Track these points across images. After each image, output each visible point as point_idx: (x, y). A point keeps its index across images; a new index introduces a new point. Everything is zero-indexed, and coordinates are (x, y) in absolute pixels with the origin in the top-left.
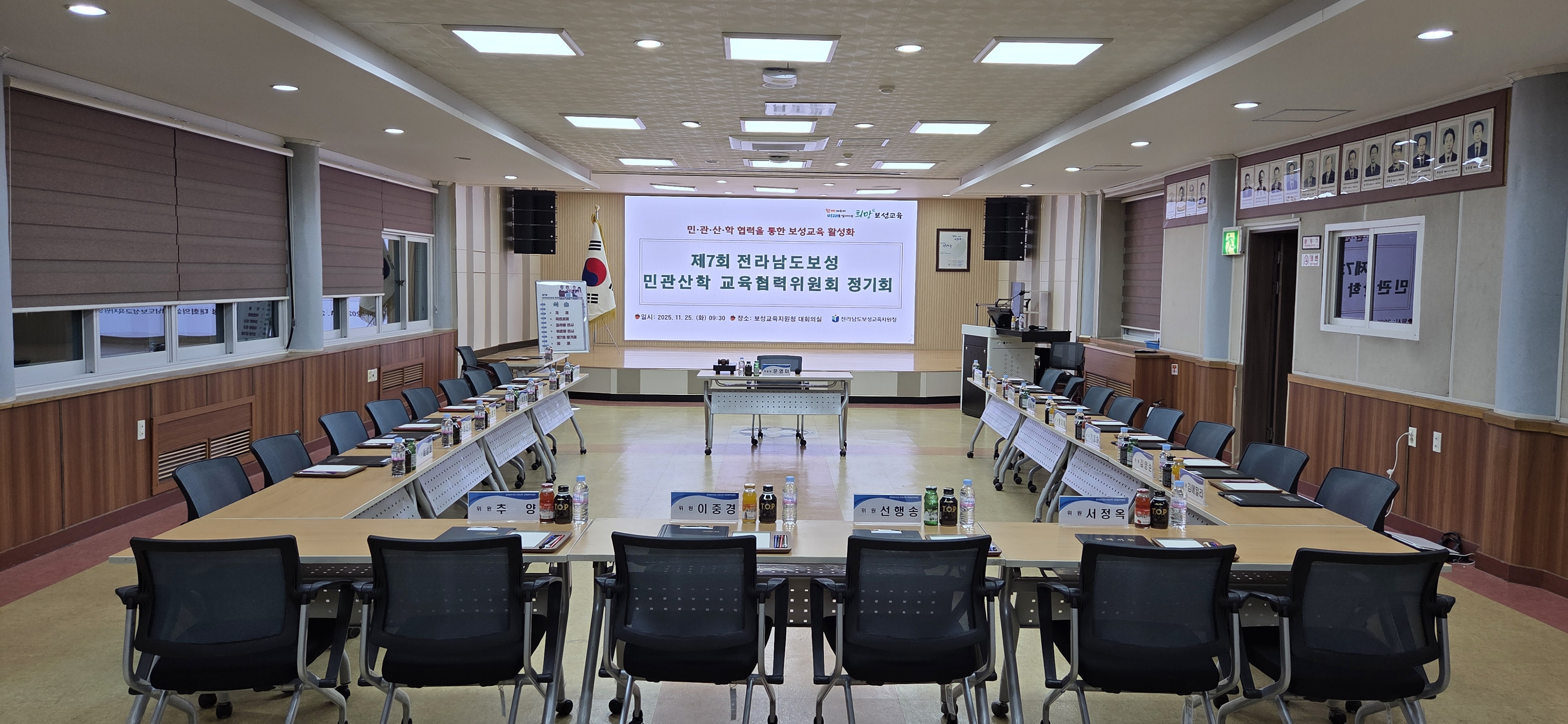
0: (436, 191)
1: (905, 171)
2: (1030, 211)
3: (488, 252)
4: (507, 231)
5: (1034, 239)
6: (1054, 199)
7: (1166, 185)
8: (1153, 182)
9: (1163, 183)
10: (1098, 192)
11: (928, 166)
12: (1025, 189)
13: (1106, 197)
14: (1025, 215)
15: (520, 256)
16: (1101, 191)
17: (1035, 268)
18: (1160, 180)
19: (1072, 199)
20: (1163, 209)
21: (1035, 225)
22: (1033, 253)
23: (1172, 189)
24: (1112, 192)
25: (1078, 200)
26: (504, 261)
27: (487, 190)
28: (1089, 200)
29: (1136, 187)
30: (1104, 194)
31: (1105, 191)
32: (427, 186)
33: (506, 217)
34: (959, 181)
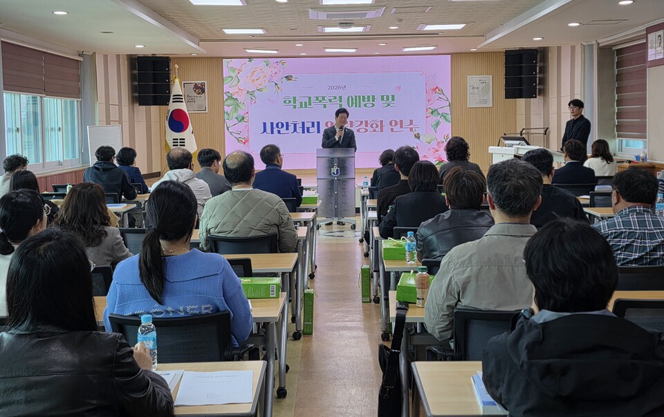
0: (81, 59)
1: (442, 31)
2: (540, 59)
3: (120, 105)
4: (133, 89)
5: (543, 81)
6: (559, 48)
7: (647, 34)
8: (637, 32)
9: (645, 32)
10: (594, 42)
11: (460, 27)
12: (537, 41)
13: (600, 45)
14: (536, 63)
15: (143, 107)
16: (596, 41)
17: (546, 103)
18: (643, 30)
19: (573, 48)
20: (646, 53)
21: (544, 70)
22: (543, 92)
23: (652, 37)
24: (604, 41)
25: (578, 50)
26: (132, 112)
27: (118, 56)
28: (587, 49)
29: (623, 37)
30: (598, 44)
31: (599, 41)
32: (75, 55)
33: (132, 78)
34: (484, 38)
